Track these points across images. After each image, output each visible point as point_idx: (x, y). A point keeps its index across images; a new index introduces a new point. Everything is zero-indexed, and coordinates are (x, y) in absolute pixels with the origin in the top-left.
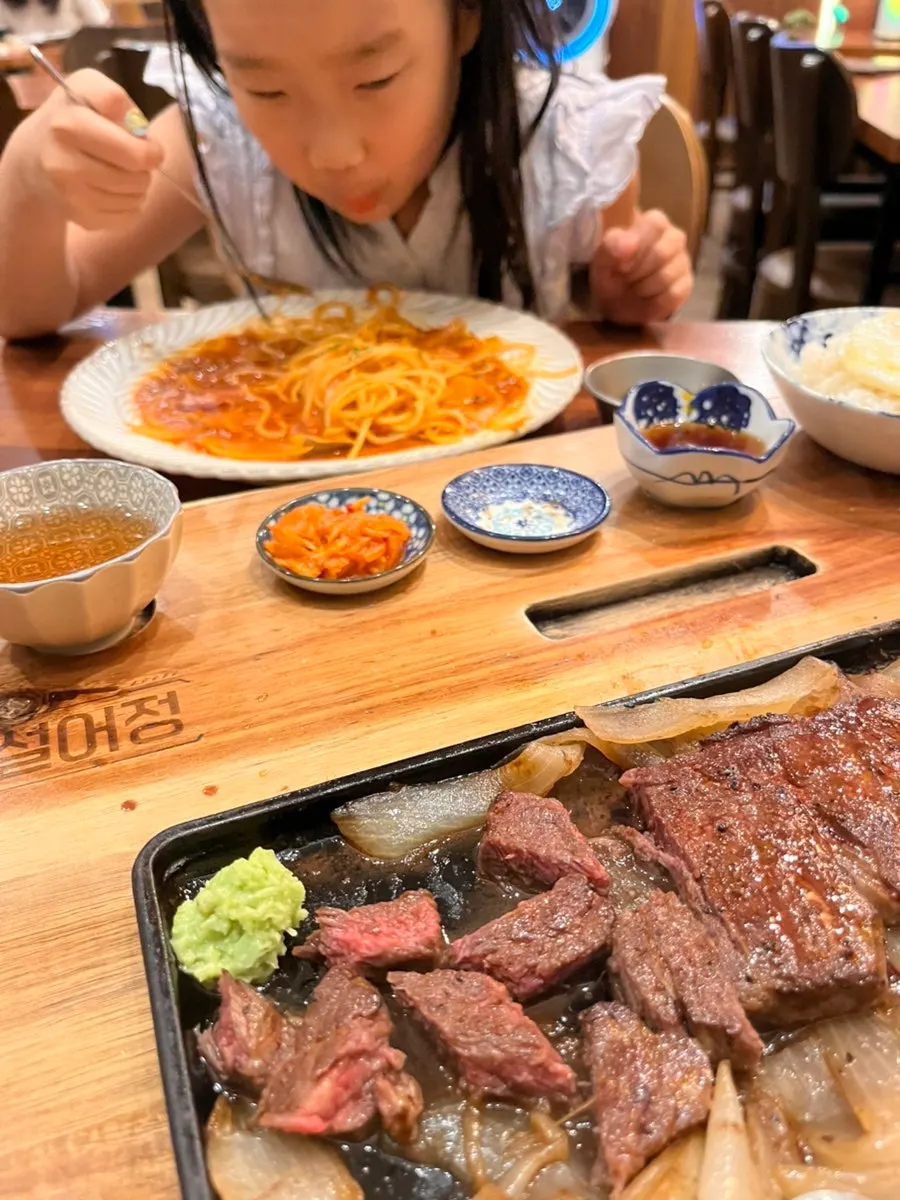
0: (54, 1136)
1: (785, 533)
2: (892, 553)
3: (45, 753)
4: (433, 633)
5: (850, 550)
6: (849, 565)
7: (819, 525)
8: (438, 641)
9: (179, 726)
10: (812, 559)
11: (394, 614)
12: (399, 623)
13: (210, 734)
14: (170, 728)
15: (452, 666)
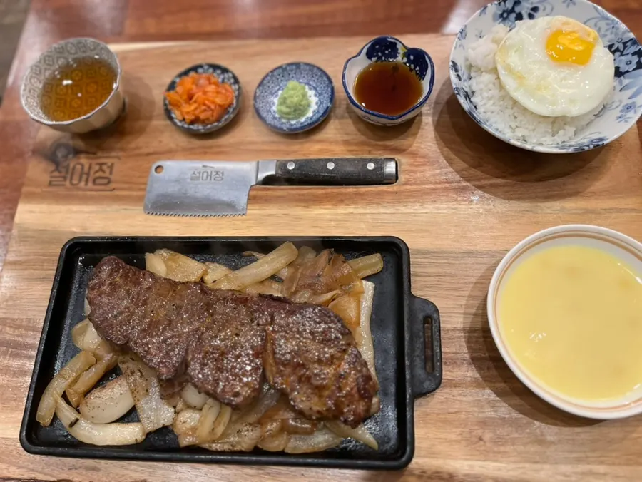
3: (65, 178)
9: (109, 181)
13: (117, 189)
14: (106, 181)
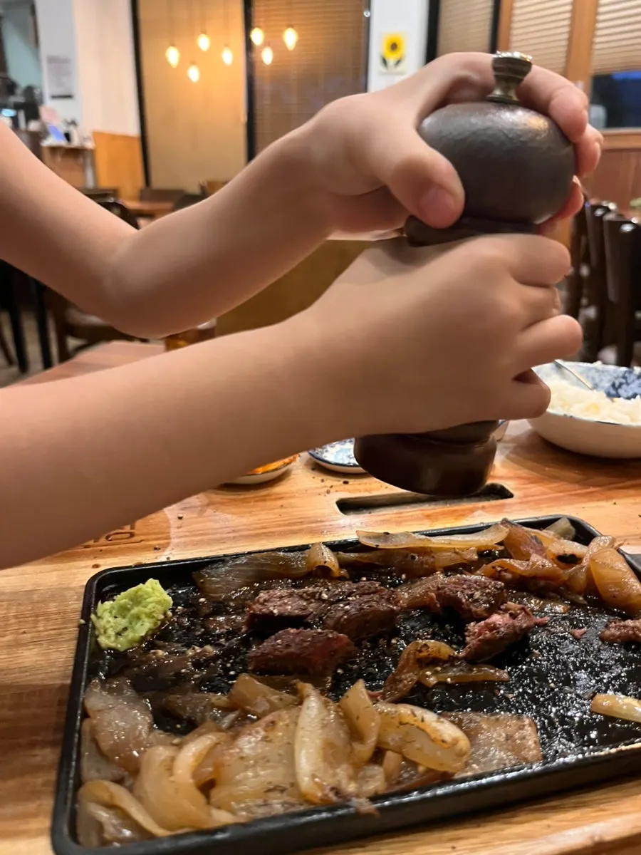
0: (18, 692)
1: (501, 478)
2: (561, 492)
4: (282, 506)
5: (535, 489)
6: (533, 496)
7: (524, 475)
8: (284, 510)
9: (132, 535)
10: (511, 491)
11: (262, 496)
12: (265, 500)
13: (148, 540)
14: (128, 535)
15: (287, 522)
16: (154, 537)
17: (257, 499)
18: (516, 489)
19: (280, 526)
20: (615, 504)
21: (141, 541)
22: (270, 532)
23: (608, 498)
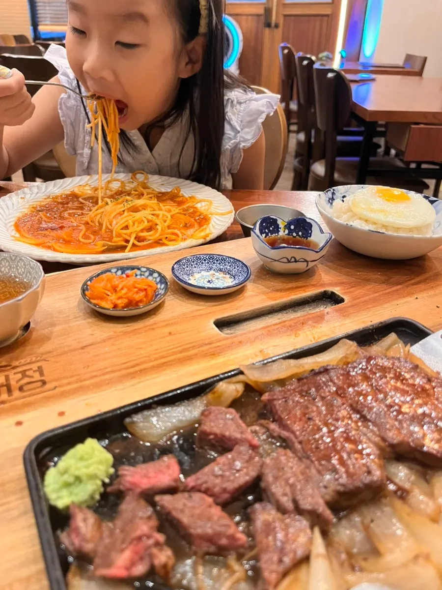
1: (330, 284)
2: (376, 292)
4: (170, 333)
5: (359, 291)
6: (358, 298)
7: (344, 280)
8: (173, 337)
9: (44, 383)
10: (341, 296)
12: (153, 329)
13: (60, 386)
14: (39, 384)
15: (180, 349)
16: (65, 381)
17: (147, 328)
18: (345, 293)
19: (175, 353)
20: (417, 298)
21: (55, 388)
22: (170, 361)
23: (410, 294)
